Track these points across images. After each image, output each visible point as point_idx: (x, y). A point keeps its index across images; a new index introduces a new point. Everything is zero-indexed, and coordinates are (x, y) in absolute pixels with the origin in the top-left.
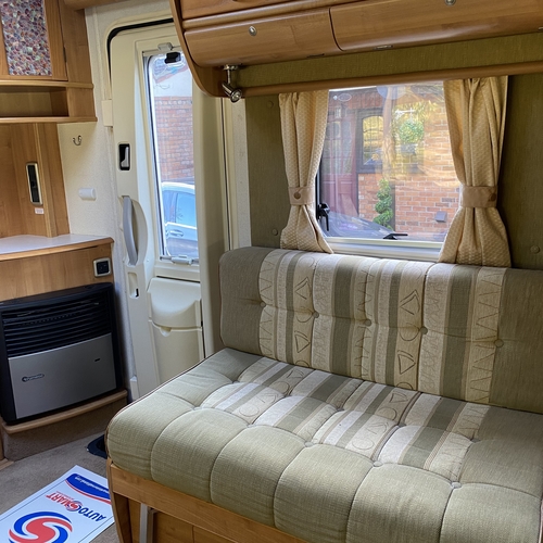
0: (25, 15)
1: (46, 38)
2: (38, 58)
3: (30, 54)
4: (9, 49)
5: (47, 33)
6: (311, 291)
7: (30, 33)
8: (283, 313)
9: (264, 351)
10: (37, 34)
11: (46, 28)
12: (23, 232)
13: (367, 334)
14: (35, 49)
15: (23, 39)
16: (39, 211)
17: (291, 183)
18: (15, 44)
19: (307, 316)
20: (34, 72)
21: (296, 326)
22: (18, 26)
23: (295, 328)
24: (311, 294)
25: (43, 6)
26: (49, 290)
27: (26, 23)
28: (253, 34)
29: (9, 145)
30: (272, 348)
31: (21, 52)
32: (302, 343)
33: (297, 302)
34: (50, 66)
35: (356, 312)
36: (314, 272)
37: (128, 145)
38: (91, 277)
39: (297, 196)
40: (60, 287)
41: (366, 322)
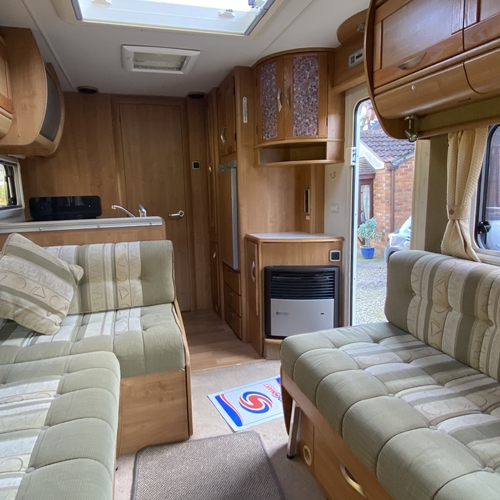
0: (307, 101)
3: (307, 124)
4: (296, 122)
6: (447, 288)
7: (308, 111)
8: (425, 302)
9: (410, 330)
10: (312, 111)
13: (487, 333)
14: (310, 120)
15: (304, 115)
16: (308, 218)
18: (299, 118)
19: (442, 309)
21: (433, 314)
22: (302, 108)
23: (431, 316)
24: (447, 291)
25: (318, 94)
27: (306, 106)
30: (415, 328)
31: (302, 123)
32: (436, 329)
33: (436, 296)
35: (479, 312)
36: (451, 273)
38: (327, 261)
39: (452, 213)
40: (308, 264)
41: (489, 323)
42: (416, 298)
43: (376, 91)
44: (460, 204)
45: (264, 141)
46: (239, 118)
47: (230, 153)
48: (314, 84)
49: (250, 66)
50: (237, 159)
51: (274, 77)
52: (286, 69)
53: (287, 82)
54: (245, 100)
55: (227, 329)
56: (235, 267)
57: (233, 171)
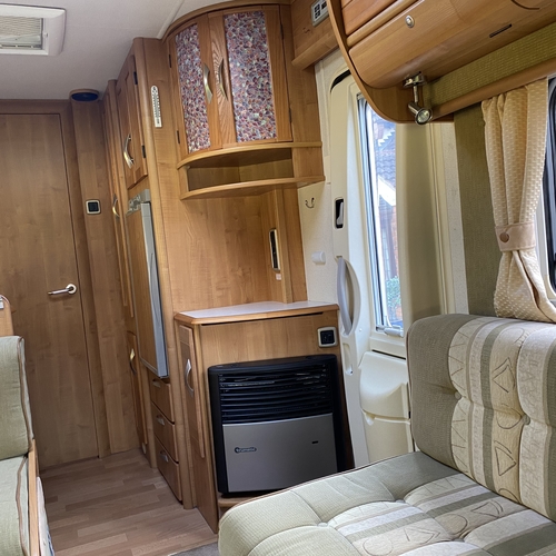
0: (253, 84)
1: (273, 102)
2: (264, 123)
3: (256, 120)
4: (238, 118)
5: (273, 97)
6: (514, 380)
7: (256, 99)
8: (479, 410)
9: (459, 465)
10: (263, 99)
11: (272, 92)
12: (269, 299)
14: (261, 114)
15: (250, 107)
16: (279, 277)
17: (498, 220)
18: (243, 112)
19: (512, 420)
20: (260, 136)
21: (496, 433)
22: (246, 94)
23: (494, 436)
24: (515, 385)
25: (270, 71)
26: (271, 357)
27: (253, 91)
28: (411, 26)
29: (259, 214)
30: (467, 461)
31: (248, 119)
32: (505, 462)
33: (497, 397)
34: (275, 129)
36: (518, 351)
37: (342, 200)
38: (314, 347)
39: (505, 238)
40: (281, 355)
42: (463, 404)
43: (350, 40)
44: (517, 221)
45: (191, 153)
46: (146, 120)
47: (139, 180)
48: (262, 55)
49: (159, 36)
50: (149, 188)
51: (196, 50)
52: (213, 36)
53: (218, 57)
54: (154, 91)
55: (160, 484)
56: (162, 373)
57: (144, 208)
